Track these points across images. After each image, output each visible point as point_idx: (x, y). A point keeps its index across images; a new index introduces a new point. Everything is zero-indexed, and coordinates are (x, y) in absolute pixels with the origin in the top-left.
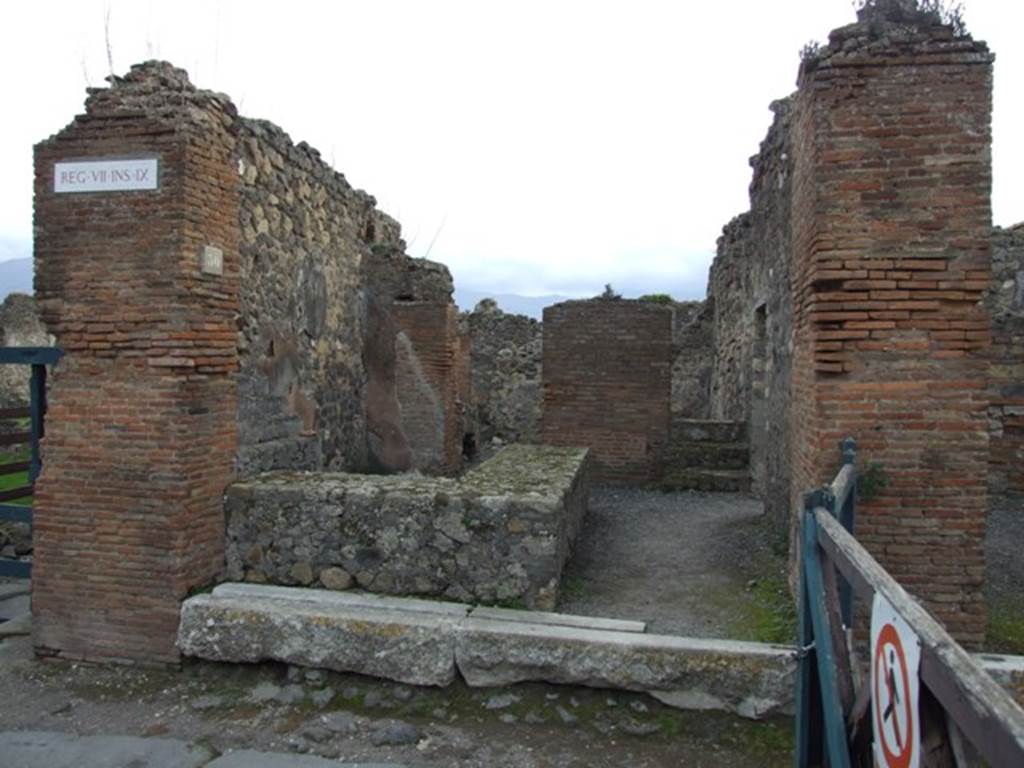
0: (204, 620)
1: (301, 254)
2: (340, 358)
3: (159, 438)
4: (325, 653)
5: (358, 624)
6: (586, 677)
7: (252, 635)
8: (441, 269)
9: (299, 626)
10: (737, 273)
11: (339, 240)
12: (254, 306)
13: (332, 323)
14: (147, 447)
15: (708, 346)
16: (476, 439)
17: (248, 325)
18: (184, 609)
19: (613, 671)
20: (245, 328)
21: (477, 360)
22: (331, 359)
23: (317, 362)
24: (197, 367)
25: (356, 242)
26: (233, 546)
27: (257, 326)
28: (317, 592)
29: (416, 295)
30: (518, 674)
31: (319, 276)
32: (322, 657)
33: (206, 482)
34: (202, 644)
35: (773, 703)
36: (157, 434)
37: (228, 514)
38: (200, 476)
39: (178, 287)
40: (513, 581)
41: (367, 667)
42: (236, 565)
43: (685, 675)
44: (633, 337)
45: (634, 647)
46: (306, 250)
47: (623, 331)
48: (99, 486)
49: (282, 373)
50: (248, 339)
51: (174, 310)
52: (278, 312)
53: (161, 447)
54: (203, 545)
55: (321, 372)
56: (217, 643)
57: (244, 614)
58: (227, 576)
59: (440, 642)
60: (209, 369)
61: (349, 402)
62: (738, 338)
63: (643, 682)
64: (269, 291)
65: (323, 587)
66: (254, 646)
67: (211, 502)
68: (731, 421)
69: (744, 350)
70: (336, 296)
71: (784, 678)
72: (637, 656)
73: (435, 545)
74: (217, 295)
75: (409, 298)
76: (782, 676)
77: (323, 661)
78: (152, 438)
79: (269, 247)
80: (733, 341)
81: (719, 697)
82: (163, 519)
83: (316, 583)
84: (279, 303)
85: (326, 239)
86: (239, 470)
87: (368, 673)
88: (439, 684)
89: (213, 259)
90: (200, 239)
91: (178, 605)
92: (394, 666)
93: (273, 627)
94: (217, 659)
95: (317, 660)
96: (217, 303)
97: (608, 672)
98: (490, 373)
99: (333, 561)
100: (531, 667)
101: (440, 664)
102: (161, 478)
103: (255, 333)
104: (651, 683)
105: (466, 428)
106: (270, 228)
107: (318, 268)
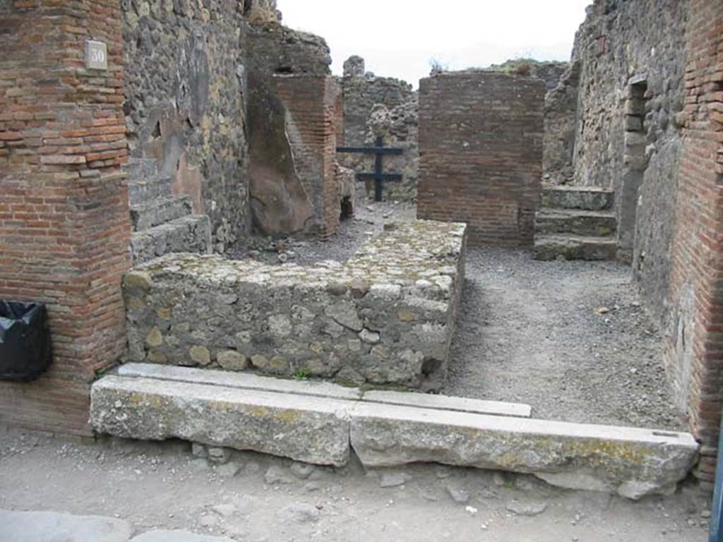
0: (113, 402)
1: (182, 34)
2: (223, 130)
3: (57, 233)
4: (226, 434)
5: (257, 408)
6: (476, 459)
7: (157, 416)
8: (318, 42)
9: (201, 410)
10: (609, 45)
11: (218, 16)
12: (139, 89)
13: (214, 97)
14: (45, 242)
15: (572, 110)
16: (352, 200)
17: (134, 109)
18: (93, 391)
19: (501, 455)
20: (132, 112)
21: (349, 120)
22: (215, 133)
23: (201, 138)
24: (88, 163)
25: (235, 17)
26: (134, 329)
27: (142, 109)
28: (215, 372)
29: (294, 67)
30: (411, 456)
31: (200, 53)
32: (224, 437)
33: (104, 273)
34: (112, 423)
35: (652, 486)
36: (55, 229)
37: (126, 300)
38: (99, 267)
39: (65, 86)
40: (404, 365)
41: (266, 447)
42: (138, 346)
43: (570, 460)
44: (507, 108)
45: (523, 434)
46: (187, 28)
47: (498, 102)
48: (6, 278)
49: (169, 151)
50: (137, 123)
51: (61, 108)
52: (163, 92)
53: (59, 242)
54: (105, 331)
55: (206, 146)
56: (126, 422)
57: (148, 395)
58: (130, 357)
59: (335, 426)
60: (100, 164)
61: (233, 172)
62: (608, 109)
63: (530, 466)
64: (153, 73)
65: (220, 368)
66: (161, 425)
67: (110, 291)
68: (599, 189)
69: (615, 122)
70: (218, 72)
71: (665, 464)
72: (526, 442)
73: (327, 331)
74: (103, 90)
75: (288, 70)
76: (663, 462)
77: (225, 440)
78: (51, 233)
79: (151, 29)
80: (603, 110)
81: (601, 479)
82: (67, 309)
83: (214, 364)
84: (164, 84)
85: (206, 16)
86: (135, 258)
87: (268, 452)
88: (336, 464)
89: (98, 56)
90: (83, 35)
91: (87, 386)
92: (292, 447)
93: (177, 410)
94: (127, 436)
95: (220, 439)
96: (103, 98)
97: (498, 457)
98: (362, 133)
99: (229, 344)
100: (423, 450)
101: (336, 446)
102: (61, 271)
103: (142, 116)
104: (538, 466)
105: (343, 192)
106: (151, 12)
107: (200, 46)
